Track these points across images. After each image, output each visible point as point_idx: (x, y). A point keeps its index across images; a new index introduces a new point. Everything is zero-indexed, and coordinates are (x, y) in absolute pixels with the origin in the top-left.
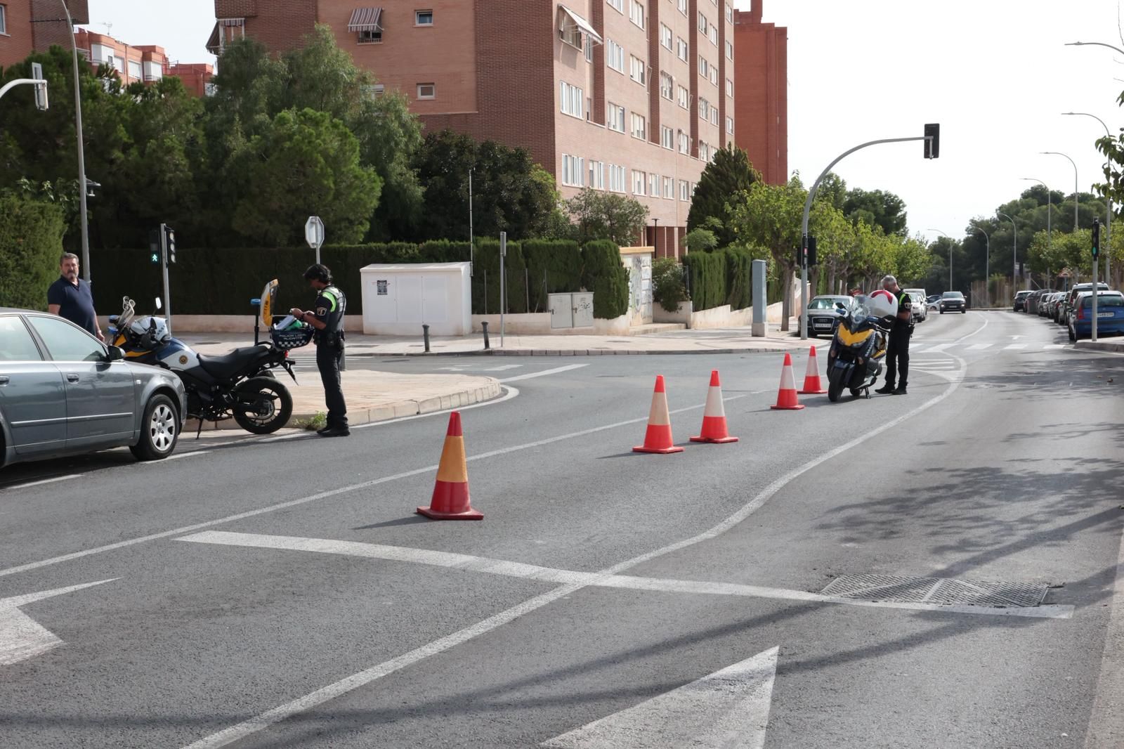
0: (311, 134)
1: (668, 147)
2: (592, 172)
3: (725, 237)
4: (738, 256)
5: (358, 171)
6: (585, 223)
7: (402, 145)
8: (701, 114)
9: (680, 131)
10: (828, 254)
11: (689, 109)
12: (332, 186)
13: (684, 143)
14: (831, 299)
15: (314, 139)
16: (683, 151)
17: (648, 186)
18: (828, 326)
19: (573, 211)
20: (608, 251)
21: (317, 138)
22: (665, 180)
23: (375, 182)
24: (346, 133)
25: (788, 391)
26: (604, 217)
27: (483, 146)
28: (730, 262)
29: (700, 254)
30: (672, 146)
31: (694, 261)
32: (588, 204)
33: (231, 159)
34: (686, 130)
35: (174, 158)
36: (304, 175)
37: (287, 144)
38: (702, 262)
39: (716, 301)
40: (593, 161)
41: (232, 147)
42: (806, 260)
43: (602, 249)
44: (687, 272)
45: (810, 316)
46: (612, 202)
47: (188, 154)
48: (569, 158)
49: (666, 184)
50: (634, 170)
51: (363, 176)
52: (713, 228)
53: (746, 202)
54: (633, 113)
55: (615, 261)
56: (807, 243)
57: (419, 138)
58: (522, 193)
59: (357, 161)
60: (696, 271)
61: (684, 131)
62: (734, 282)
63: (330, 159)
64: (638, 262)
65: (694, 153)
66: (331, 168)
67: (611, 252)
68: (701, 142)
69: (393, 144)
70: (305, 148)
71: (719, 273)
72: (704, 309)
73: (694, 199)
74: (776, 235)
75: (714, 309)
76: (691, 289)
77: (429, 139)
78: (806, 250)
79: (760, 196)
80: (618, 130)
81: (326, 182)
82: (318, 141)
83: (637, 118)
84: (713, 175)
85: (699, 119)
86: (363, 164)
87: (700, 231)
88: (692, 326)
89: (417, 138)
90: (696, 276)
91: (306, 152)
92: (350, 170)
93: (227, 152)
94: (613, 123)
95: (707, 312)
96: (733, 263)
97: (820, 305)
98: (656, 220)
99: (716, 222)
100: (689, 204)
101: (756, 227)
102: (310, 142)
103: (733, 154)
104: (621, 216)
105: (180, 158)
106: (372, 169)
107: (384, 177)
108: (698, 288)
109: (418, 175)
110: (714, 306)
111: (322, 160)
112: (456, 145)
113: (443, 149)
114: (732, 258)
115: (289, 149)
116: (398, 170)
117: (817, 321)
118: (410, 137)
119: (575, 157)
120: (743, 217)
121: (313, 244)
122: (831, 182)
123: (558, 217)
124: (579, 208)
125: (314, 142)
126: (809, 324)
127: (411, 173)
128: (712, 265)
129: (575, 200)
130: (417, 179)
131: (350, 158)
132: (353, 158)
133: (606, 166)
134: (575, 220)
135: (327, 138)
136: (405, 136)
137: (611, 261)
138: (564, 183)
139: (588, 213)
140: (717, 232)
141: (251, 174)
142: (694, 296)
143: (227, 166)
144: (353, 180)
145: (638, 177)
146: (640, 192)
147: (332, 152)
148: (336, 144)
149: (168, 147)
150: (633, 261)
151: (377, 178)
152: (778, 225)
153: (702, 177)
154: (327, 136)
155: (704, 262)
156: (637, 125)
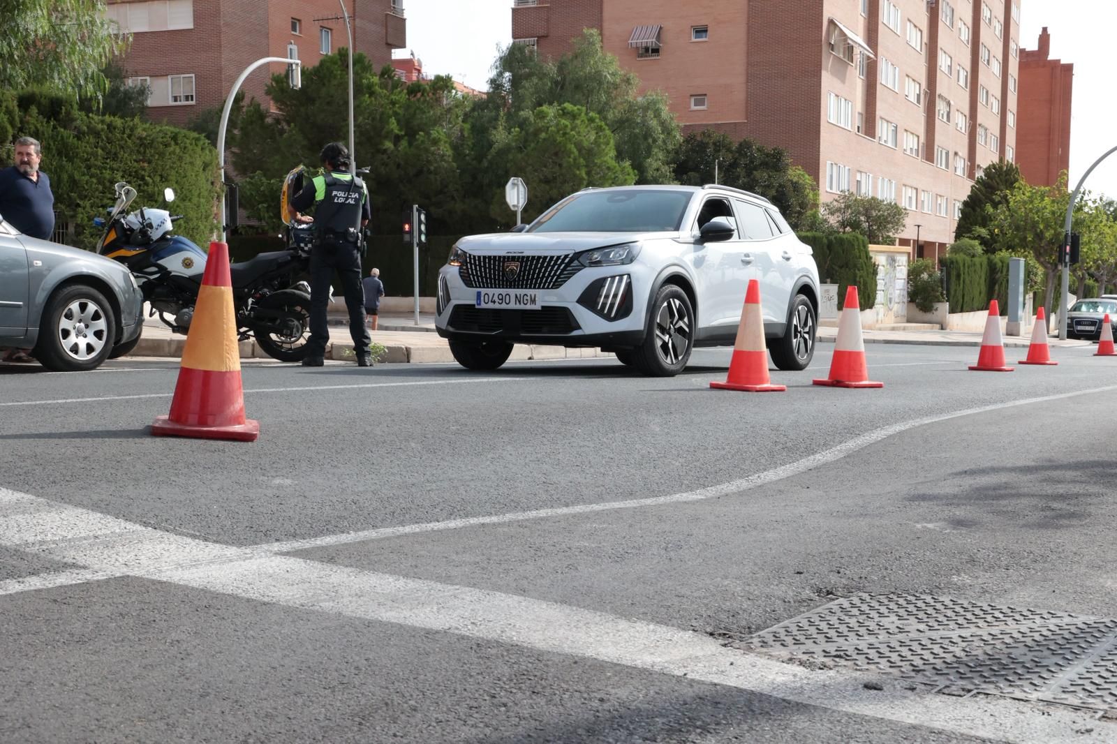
0: (566, 126)
1: (943, 167)
2: (859, 182)
3: (990, 246)
4: (1002, 262)
5: (613, 163)
6: (843, 224)
7: (660, 142)
8: (980, 140)
9: (956, 154)
10: (1097, 260)
11: (967, 134)
12: (584, 176)
13: (961, 164)
14: (1096, 303)
15: (568, 131)
16: (959, 172)
17: (919, 202)
18: (1092, 328)
19: (832, 214)
20: (856, 244)
21: (572, 130)
22: (939, 199)
23: (629, 174)
24: (601, 126)
26: (862, 218)
27: (741, 145)
28: (992, 269)
29: (960, 257)
30: (947, 166)
31: (952, 262)
32: (848, 207)
33: (493, 151)
34: (964, 152)
35: (439, 149)
36: (560, 165)
37: (543, 135)
38: (961, 265)
39: (976, 305)
40: (861, 172)
41: (494, 140)
42: (1067, 257)
43: (849, 241)
44: (944, 273)
45: (1072, 319)
46: (873, 204)
47: (455, 147)
48: (834, 166)
49: (939, 202)
50: (905, 185)
51: (615, 167)
52: (979, 237)
53: (1007, 202)
54: (906, 131)
55: (863, 255)
56: (1069, 240)
57: (679, 137)
58: (777, 191)
59: (613, 153)
60: (954, 273)
61: (960, 154)
62: (997, 287)
63: (584, 152)
64: (892, 261)
65: (971, 175)
66: (584, 159)
67: (859, 246)
68: (979, 166)
69: (650, 140)
70: (559, 139)
71: (980, 277)
72: (962, 311)
73: (963, 211)
74: (1039, 236)
75: (972, 313)
76: (948, 290)
77: (689, 139)
78: (1068, 248)
79: (1023, 196)
80: (890, 144)
81: (578, 172)
82: (573, 133)
83: (911, 136)
84: (982, 188)
85: (978, 145)
86: (620, 156)
87: (966, 241)
88: (948, 327)
89: (675, 137)
90: (953, 278)
91: (560, 143)
92: (605, 162)
93: (491, 145)
94: (884, 138)
95: (965, 315)
96: (995, 268)
97: (1084, 308)
98: (919, 226)
99: (983, 232)
100: (957, 216)
101: (1018, 228)
102: (565, 134)
103: (1005, 168)
104: (879, 217)
105: (445, 150)
106: (627, 164)
107: (639, 170)
108: (956, 291)
109: (674, 171)
110: (972, 310)
111: (575, 150)
112: (714, 144)
113: (702, 146)
114: (995, 264)
115: (544, 139)
116: (655, 165)
117: (1079, 323)
118: (669, 134)
119: (842, 166)
120: (1006, 219)
121: (514, 206)
122: (1112, 209)
123: (815, 216)
124: (839, 210)
125: (568, 134)
126: (1069, 326)
127: (667, 167)
128: (972, 269)
129: (835, 203)
130: (673, 174)
131: (604, 150)
132: (606, 151)
133: (875, 179)
134: (833, 220)
135: (581, 130)
136: (663, 133)
137: (858, 254)
138: (828, 190)
139: (847, 215)
140: (983, 242)
141: (509, 165)
142: (951, 299)
143: (489, 157)
144: (606, 172)
145: (910, 193)
146: (910, 205)
147: (586, 144)
148: (593, 138)
149: (434, 139)
150: (887, 260)
151: (631, 171)
152: (1041, 227)
153: (972, 191)
154: (582, 129)
155: (964, 264)
156: (911, 143)
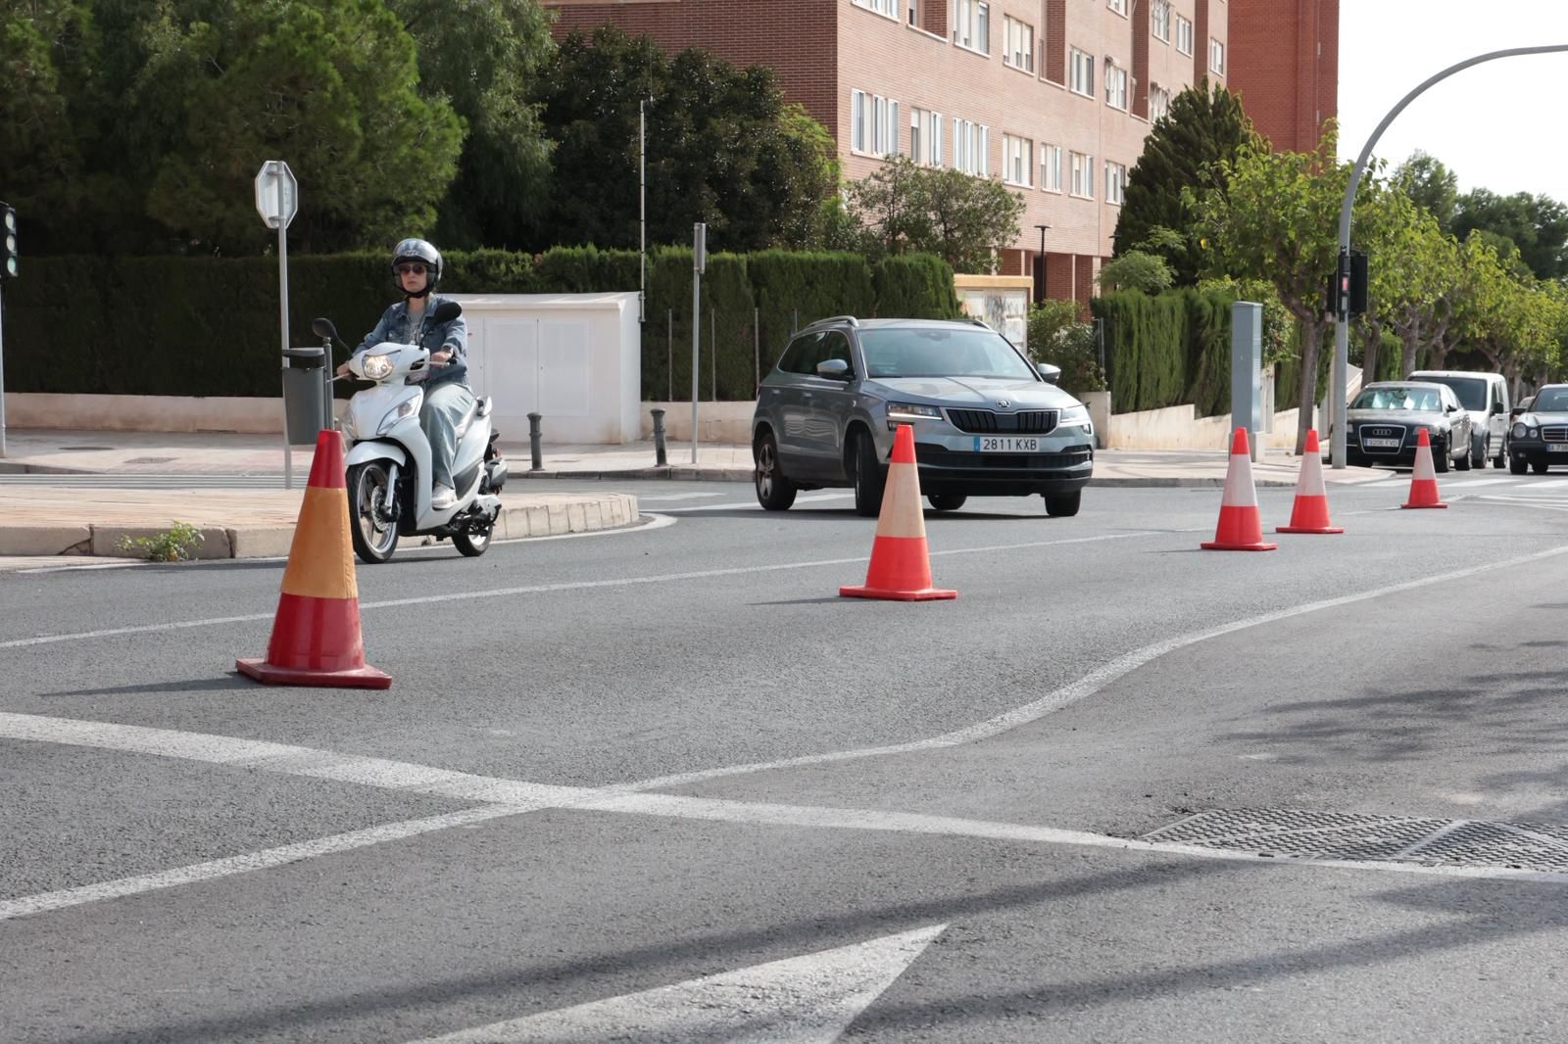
0: (315, 21)
1: (1083, 92)
2: (915, 131)
3: (1187, 267)
4: (1214, 304)
5: (414, 102)
6: (892, 226)
7: (510, 54)
8: (1156, 29)
9: (1108, 61)
10: (1401, 300)
11: (1129, 17)
12: (357, 130)
13: (1117, 84)
14: (1401, 390)
15: (319, 31)
16: (1116, 101)
17: (1037, 169)
18: (1394, 443)
19: (868, 204)
20: (929, 277)
21: (327, 30)
22: (1076, 160)
23: (449, 125)
24: (389, 22)
25: (1242, 509)
26: (932, 215)
27: (680, 60)
28: (1194, 317)
29: (1132, 296)
30: (1091, 90)
31: (1115, 308)
32: (899, 190)
33: (148, 71)
34: (1124, 58)
35: (26, 65)
36: (301, 106)
37: (264, 40)
38: (1134, 312)
39: (1164, 395)
40: (919, 109)
41: (151, 46)
42: (1345, 301)
43: (916, 272)
44: (1101, 331)
45: (1355, 423)
46: (951, 185)
47: (57, 59)
48: (866, 99)
49: (1076, 167)
50: (1007, 134)
51: (423, 111)
52: (1164, 250)
53: (1225, 185)
54: (1007, 16)
55: (943, 297)
56: (1347, 265)
57: (549, 43)
58: (759, 161)
59: (413, 80)
60: (1120, 330)
61: (1117, 61)
62: (1204, 356)
63: (355, 76)
64: (997, 306)
65: (1140, 108)
66: (356, 93)
67: (934, 280)
68: (1154, 86)
69: (490, 50)
70: (300, 50)
71: (1171, 337)
72: (1136, 409)
73: (1128, 193)
74: (1288, 254)
75: (1156, 412)
76: (1109, 365)
77: (571, 46)
78: (1345, 282)
79: (1254, 172)
80: (975, 48)
81: (343, 122)
82: (330, 35)
83: (1017, 28)
84: (1168, 144)
85: (1151, 40)
86: (426, 87)
87: (1137, 257)
88: (1111, 443)
89: (541, 42)
90: (1119, 340)
91: (303, 57)
92: (398, 98)
93: (141, 57)
94: (964, 34)
95: (1144, 416)
96: (1200, 318)
97: (1377, 402)
98: (1043, 228)
99: (1172, 237)
100: (1116, 201)
101: (1245, 238)
102: (311, 38)
103: (1212, 100)
104: (967, 213)
105: (38, 64)
106: (444, 101)
107: (468, 116)
108: (1124, 366)
109: (543, 117)
110: (1158, 406)
111: (335, 75)
112: (625, 58)
113: (597, 64)
114: (1200, 309)
115: (268, 50)
116: (502, 104)
117: (1370, 431)
118: (528, 37)
119: (881, 98)
120: (1221, 219)
121: (272, 219)
122: (1426, 175)
123: (834, 210)
124: (882, 197)
125: (320, 38)
126: (1351, 438)
127: (527, 110)
128: (1155, 320)
129: (874, 182)
130: (540, 124)
131: (396, 74)
132: (402, 75)
133: (948, 122)
134: (872, 220)
135: (348, 30)
136: (516, 33)
137: (933, 297)
138: (856, 151)
139: (900, 208)
140: (1173, 258)
141: (187, 103)
142: (1116, 382)
143: (140, 84)
144: (402, 120)
145: (1019, 149)
146: (1019, 177)
147: (357, 61)
148: (369, 44)
149: (15, 41)
150: (987, 305)
151: (453, 119)
152: (1292, 235)
153: (1147, 148)
154: (346, 26)
155: (1139, 311)
156: (1016, 41)
